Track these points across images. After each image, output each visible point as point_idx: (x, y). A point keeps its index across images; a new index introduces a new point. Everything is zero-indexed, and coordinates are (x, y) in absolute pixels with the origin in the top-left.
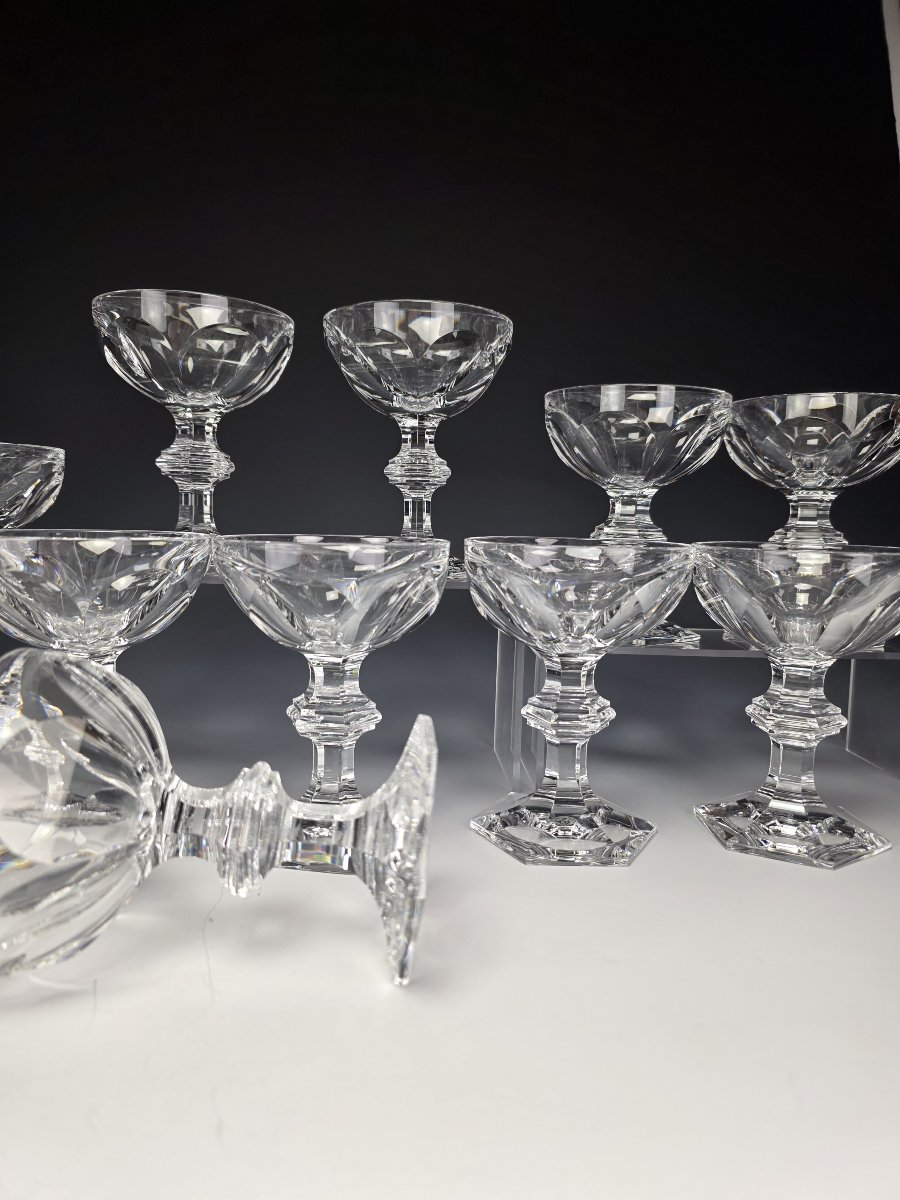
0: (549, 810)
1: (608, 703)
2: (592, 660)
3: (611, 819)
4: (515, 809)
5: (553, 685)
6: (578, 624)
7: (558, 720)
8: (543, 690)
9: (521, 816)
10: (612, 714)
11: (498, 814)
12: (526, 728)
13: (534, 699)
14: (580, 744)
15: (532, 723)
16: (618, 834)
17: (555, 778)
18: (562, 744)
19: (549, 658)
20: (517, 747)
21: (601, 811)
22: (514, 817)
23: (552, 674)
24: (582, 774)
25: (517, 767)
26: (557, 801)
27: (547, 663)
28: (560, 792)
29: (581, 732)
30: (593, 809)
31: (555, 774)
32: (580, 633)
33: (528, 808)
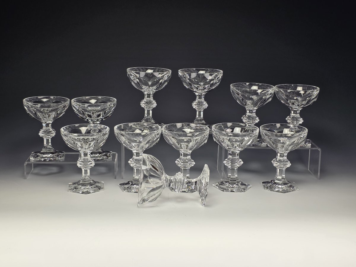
0: (229, 182)
1: (241, 160)
2: (238, 152)
3: (242, 184)
4: (222, 182)
5: (230, 156)
6: (235, 145)
7: (232, 164)
8: (228, 158)
9: (223, 183)
10: (242, 163)
11: (218, 183)
12: (225, 165)
13: (226, 160)
14: (236, 168)
15: (226, 165)
16: (243, 187)
17: (230, 176)
18: (232, 169)
19: (229, 151)
20: (223, 169)
21: (240, 182)
22: (222, 183)
23: (230, 154)
24: (236, 175)
25: (223, 173)
26: (231, 180)
27: (229, 152)
28: (231, 178)
29: (236, 166)
30: (238, 182)
31: (230, 175)
32: (236, 147)
33: (225, 182)
